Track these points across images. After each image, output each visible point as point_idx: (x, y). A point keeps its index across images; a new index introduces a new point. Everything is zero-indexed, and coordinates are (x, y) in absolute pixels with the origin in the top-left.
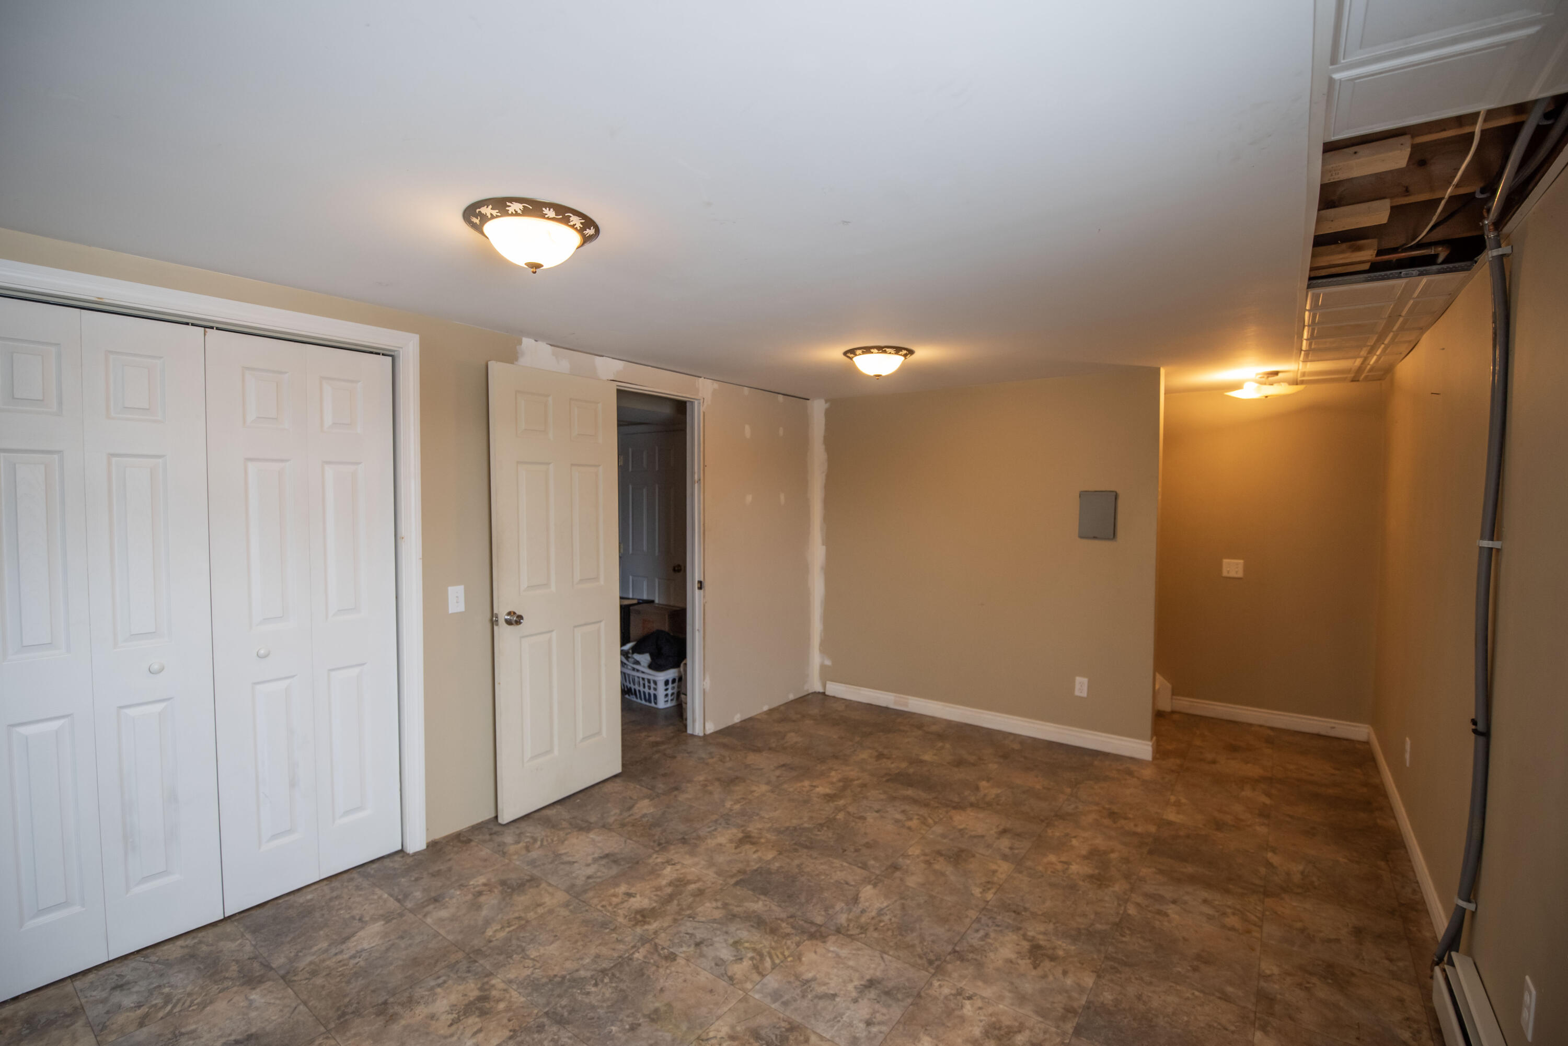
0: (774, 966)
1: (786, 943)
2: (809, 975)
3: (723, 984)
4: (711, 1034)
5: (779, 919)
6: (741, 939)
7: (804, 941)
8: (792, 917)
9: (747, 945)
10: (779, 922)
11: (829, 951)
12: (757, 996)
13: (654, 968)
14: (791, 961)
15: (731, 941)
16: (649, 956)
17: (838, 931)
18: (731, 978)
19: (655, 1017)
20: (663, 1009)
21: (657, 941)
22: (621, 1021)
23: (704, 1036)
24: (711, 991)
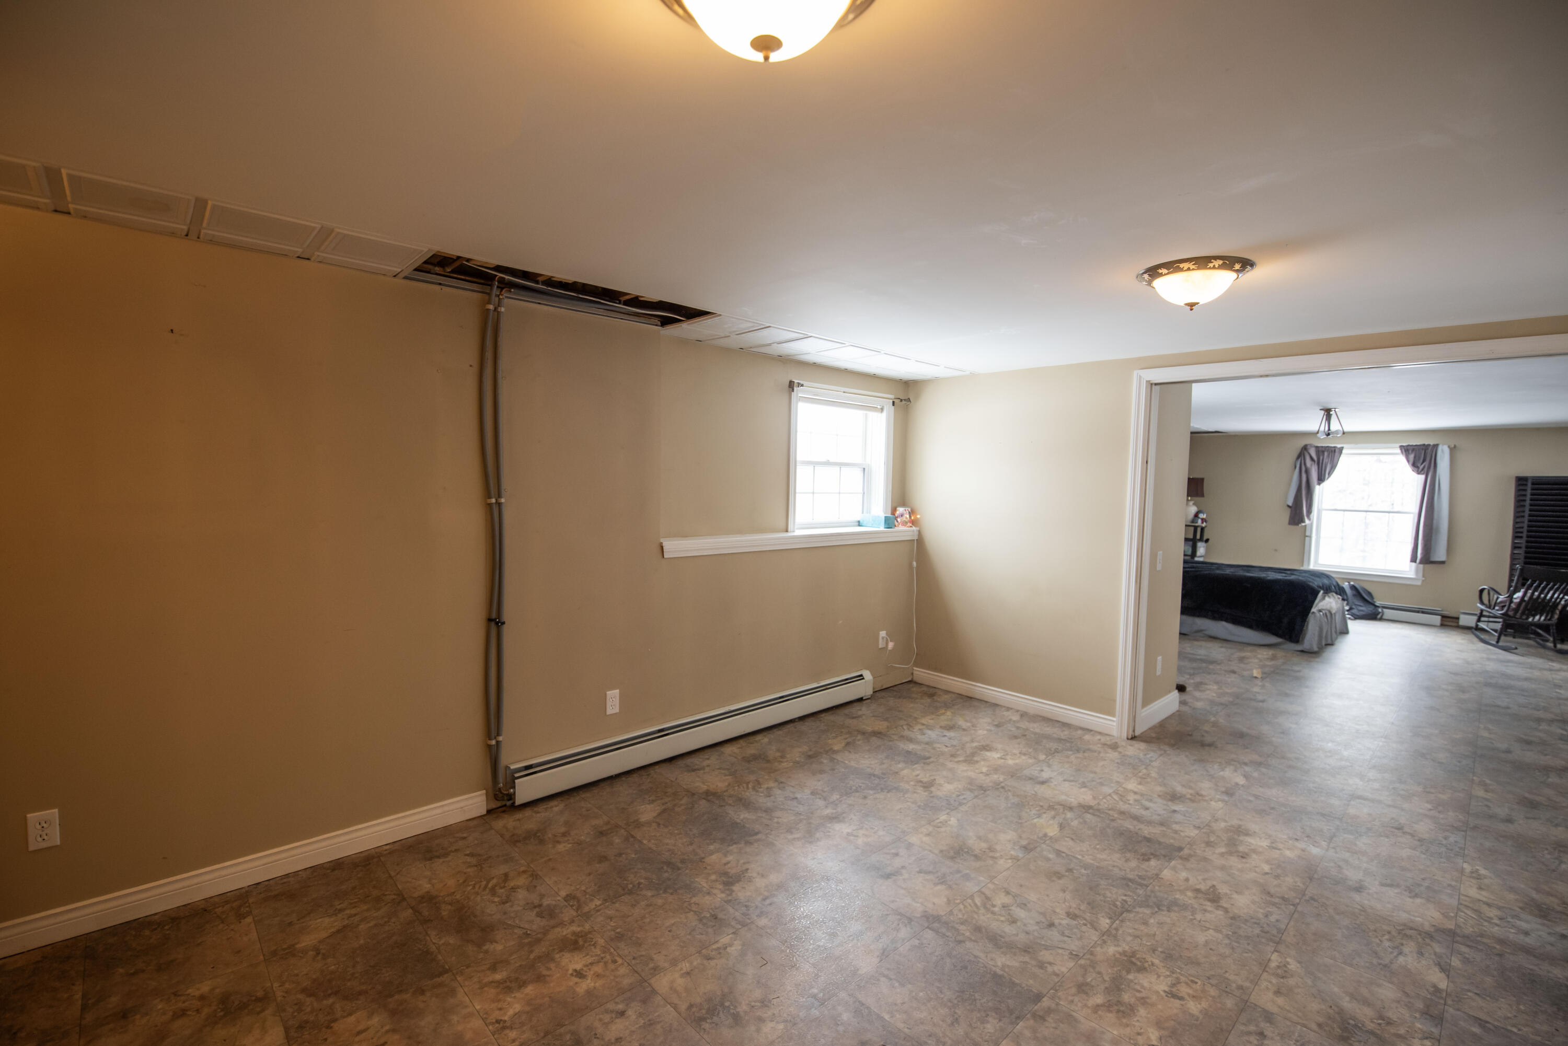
0: (972, 897)
1: (963, 915)
2: (939, 887)
3: (1014, 890)
4: (1010, 861)
5: (974, 941)
6: (1010, 925)
7: (945, 915)
8: (960, 942)
9: (1002, 919)
10: (973, 938)
11: (922, 904)
12: (982, 878)
13: (1082, 908)
14: (957, 900)
15: (1019, 923)
16: (1095, 920)
17: (910, 920)
18: (1008, 893)
19: (1059, 876)
20: (1054, 878)
21: (1097, 933)
22: (1082, 875)
23: (1015, 861)
24: (1021, 886)
